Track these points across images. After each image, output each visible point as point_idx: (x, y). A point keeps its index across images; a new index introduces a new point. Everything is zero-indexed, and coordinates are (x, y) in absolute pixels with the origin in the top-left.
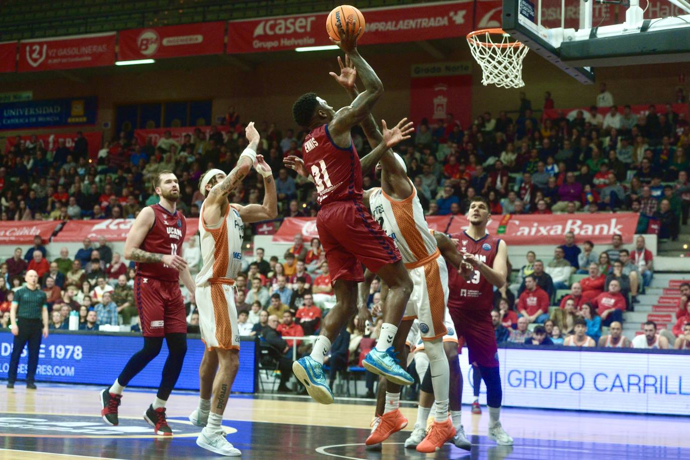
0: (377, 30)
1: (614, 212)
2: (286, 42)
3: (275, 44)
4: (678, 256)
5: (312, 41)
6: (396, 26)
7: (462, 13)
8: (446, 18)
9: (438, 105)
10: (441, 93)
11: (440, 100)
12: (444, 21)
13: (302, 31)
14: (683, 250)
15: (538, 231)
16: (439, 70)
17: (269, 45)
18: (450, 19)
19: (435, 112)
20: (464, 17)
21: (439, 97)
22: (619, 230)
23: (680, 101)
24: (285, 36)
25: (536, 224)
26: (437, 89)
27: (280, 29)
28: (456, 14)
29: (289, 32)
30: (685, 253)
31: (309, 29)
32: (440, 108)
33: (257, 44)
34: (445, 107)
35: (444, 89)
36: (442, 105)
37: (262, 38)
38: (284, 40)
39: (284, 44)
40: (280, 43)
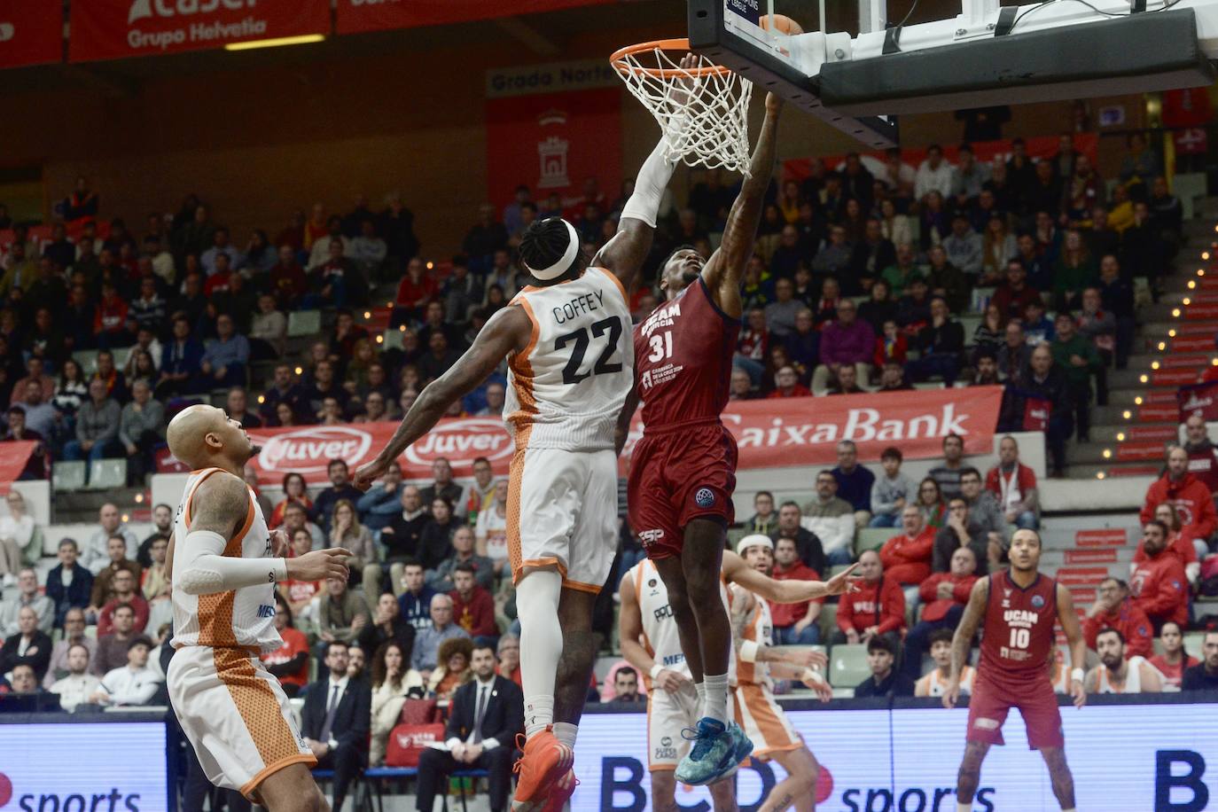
2: (203, 32)
3: (178, 36)
4: (1093, 476)
5: (261, 26)
9: (549, 159)
10: (553, 130)
11: (554, 146)
13: (238, 4)
14: (1102, 463)
15: (784, 436)
16: (548, 79)
17: (164, 39)
19: (543, 174)
21: (550, 140)
22: (962, 424)
23: (1079, 128)
24: (200, 18)
25: (778, 422)
26: (543, 122)
29: (206, 8)
30: (1108, 467)
32: (554, 163)
33: (137, 39)
34: (564, 161)
35: (561, 120)
36: (558, 158)
37: (146, 24)
38: (197, 27)
39: (197, 36)
40: (188, 35)
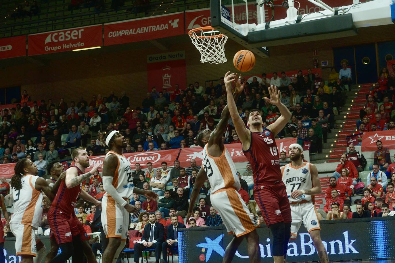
0: (123, 35)
1: (281, 138)
2: (66, 46)
3: (59, 48)
4: (323, 163)
5: (82, 44)
6: (135, 32)
7: (176, 21)
8: (167, 25)
9: (165, 80)
10: (166, 72)
11: (167, 76)
12: (166, 27)
13: (76, 38)
14: (325, 159)
15: (235, 154)
16: (165, 57)
17: (55, 48)
18: (169, 25)
19: (164, 84)
20: (178, 23)
22: (285, 149)
23: (315, 67)
24: (65, 42)
25: (233, 150)
26: (164, 70)
27: (62, 38)
28: (173, 22)
29: (67, 39)
30: (328, 160)
31: (80, 37)
33: (47, 49)
34: (170, 80)
35: (169, 69)
36: (168, 80)
37: (49, 44)
38: (64, 45)
39: (64, 47)
40: (62, 47)
